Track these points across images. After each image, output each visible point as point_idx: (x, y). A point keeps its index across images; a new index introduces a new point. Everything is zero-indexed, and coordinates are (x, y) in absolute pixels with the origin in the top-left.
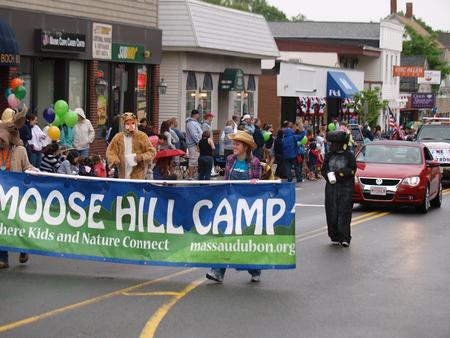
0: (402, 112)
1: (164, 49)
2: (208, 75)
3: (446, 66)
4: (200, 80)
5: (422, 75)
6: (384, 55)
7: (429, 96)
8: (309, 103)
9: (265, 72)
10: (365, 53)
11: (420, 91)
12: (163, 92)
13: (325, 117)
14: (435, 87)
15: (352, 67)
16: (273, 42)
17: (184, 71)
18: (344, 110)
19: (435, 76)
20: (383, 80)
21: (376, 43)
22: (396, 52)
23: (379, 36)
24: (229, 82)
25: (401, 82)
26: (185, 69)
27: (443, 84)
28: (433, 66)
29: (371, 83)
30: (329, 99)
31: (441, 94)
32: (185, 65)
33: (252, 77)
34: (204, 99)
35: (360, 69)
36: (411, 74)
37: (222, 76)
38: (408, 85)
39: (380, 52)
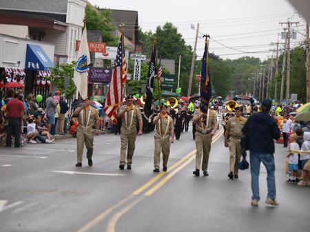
7: (107, 71)
10: (55, 27)
18: (38, 82)
19: (112, 52)
20: (68, 54)
21: (63, 18)
22: (79, 27)
23: (66, 12)
29: (59, 56)
36: (92, 49)
39: (66, 27)
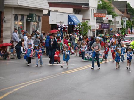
0: (97, 30)
1: (5, 6)
2: (22, 16)
3: (114, 14)
4: (19, 18)
5: (105, 17)
6: (90, 9)
7: (108, 25)
8: (61, 27)
9: (45, 15)
10: (83, 8)
11: (104, 23)
12: (5, 22)
13: (68, 32)
14: (110, 21)
15: (78, 14)
16: (48, 4)
17: (13, 14)
18: (75, 30)
19: (110, 17)
20: (90, 18)
21: (88, 5)
22: (95, 8)
23: (89, 2)
24: (30, 18)
25: (97, 19)
26: (14, 13)
27: (113, 20)
28: (109, 13)
29: (85, 19)
30: (69, 25)
31: (112, 24)
32: (14, 12)
33: (39, 17)
34: (21, 25)
35: (81, 14)
36: (100, 16)
37: (28, 16)
38: (100, 20)
39: (89, 8)
